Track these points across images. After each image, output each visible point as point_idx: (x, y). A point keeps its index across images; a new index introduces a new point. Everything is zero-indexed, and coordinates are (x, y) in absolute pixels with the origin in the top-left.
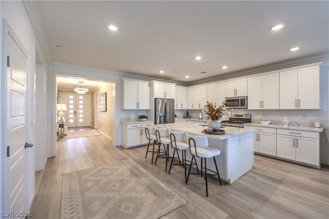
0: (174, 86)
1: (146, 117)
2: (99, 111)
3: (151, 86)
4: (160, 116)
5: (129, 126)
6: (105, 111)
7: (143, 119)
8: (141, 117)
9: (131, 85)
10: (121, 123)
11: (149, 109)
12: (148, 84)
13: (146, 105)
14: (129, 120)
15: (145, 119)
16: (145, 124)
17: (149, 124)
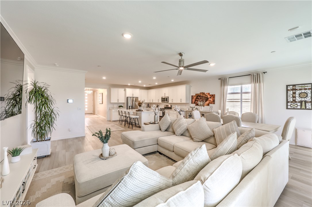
0: (138, 90)
1: (122, 107)
2: (98, 103)
3: (125, 90)
4: (130, 106)
5: (113, 111)
6: (102, 103)
7: (120, 108)
8: (120, 107)
9: (114, 91)
10: (110, 109)
11: (124, 102)
12: (124, 89)
13: (122, 100)
14: (113, 108)
15: (122, 108)
16: (121, 109)
17: (124, 110)
